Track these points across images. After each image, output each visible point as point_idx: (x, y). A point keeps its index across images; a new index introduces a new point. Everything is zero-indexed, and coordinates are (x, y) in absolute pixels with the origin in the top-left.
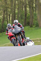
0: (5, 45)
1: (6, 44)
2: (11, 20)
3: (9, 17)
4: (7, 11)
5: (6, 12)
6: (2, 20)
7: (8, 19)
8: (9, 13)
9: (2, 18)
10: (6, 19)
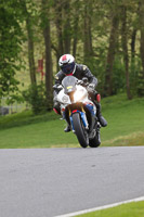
0: (118, 141)
1: (121, 137)
2: (138, 52)
3: (130, 41)
4: (124, 19)
5: (120, 25)
6: (106, 51)
7: (129, 48)
8: (132, 28)
9: (108, 45)
10: (121, 49)
